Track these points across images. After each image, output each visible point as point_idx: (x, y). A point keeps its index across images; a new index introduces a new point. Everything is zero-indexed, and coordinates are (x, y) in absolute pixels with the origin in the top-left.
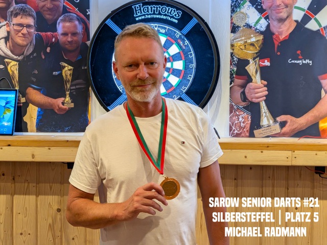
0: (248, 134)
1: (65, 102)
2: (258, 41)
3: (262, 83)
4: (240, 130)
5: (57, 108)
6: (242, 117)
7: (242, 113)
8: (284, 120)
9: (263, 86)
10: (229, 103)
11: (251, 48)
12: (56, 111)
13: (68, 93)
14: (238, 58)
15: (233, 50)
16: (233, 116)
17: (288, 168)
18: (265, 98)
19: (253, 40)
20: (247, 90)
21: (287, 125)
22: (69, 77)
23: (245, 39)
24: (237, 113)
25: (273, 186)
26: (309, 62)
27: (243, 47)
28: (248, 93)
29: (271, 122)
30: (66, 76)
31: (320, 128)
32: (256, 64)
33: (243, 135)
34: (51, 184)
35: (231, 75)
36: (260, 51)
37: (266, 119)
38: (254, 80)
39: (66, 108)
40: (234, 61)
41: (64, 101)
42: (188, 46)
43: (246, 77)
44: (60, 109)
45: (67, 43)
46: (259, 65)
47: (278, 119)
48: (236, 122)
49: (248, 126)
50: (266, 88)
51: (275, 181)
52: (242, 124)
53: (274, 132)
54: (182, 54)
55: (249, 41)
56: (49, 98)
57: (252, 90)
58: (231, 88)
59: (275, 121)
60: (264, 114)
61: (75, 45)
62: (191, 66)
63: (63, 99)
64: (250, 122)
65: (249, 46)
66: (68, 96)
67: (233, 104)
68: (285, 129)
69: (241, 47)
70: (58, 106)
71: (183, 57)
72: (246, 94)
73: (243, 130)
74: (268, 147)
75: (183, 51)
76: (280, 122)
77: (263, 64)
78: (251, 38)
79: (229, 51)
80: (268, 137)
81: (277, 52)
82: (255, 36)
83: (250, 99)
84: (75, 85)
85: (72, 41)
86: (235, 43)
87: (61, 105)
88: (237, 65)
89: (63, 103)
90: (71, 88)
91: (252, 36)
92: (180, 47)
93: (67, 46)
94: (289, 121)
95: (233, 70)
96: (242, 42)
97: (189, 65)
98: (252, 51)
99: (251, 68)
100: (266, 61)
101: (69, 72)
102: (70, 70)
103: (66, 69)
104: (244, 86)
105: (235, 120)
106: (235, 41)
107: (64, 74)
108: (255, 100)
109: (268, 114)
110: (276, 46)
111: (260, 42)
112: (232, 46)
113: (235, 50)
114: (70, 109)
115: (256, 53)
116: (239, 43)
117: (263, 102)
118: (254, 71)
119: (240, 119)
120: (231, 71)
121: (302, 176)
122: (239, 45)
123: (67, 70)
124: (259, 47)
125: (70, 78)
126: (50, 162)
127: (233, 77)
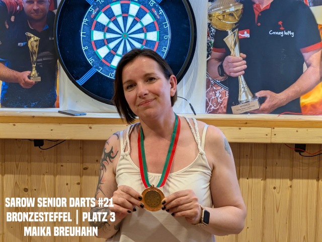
0: (225, 111)
1: (31, 76)
2: (237, 10)
3: (240, 56)
4: (217, 106)
5: (23, 81)
6: (220, 92)
7: (219, 88)
8: (263, 95)
9: (242, 59)
10: (206, 77)
11: (230, 18)
12: (22, 85)
13: (34, 66)
14: (216, 30)
15: (211, 20)
16: (210, 91)
17: (266, 146)
18: (243, 72)
19: (232, 9)
20: (224, 64)
21: (266, 101)
22: (35, 48)
23: (223, 9)
24: (215, 88)
25: (251, 165)
26: (290, 34)
27: (221, 17)
28: (226, 67)
29: (250, 97)
30: (32, 47)
31: (301, 104)
32: (235, 35)
33: (220, 111)
34: (17, 163)
35: (209, 47)
36: (239, 21)
37: (244, 94)
38: (232, 53)
39: (32, 82)
40: (212, 32)
41: (31, 74)
42: (162, 15)
43: (224, 50)
44: (26, 83)
45: (33, 11)
46: (238, 36)
47: (258, 94)
48: (213, 97)
49: (226, 102)
50: (245, 62)
51: (253, 160)
52: (219, 100)
53: (253, 109)
54: (156, 24)
55: (228, 11)
56: (14, 71)
57: (230, 64)
58: (208, 61)
59: (254, 97)
60: (243, 90)
61: (42, 14)
62: (166, 37)
63: (29, 72)
64: (227, 97)
65: (227, 16)
66: (34, 69)
67: (210, 78)
68: (265, 105)
69: (219, 17)
70: (24, 80)
71: (157, 28)
72: (224, 68)
73: (220, 106)
74: (246, 123)
75: (157, 21)
76: (260, 98)
77: (243, 36)
78: (230, 7)
79: (207, 21)
80: (246, 113)
81: (257, 23)
82: (234, 5)
83: (228, 73)
84: (42, 57)
85: (38, 9)
86: (212, 13)
87: (27, 79)
88: (214, 37)
89: (29, 77)
90: (38, 60)
91: (231, 5)
92: (155, 17)
93: (32, 15)
94: (269, 97)
95: (211, 42)
96: (220, 12)
97: (164, 36)
98: (230, 22)
99: (230, 40)
100: (246, 32)
101: (35, 44)
102: (36, 41)
103: (32, 39)
104: (221, 59)
105: (212, 95)
106: (212, 10)
107: (29, 46)
108: (233, 75)
109: (247, 89)
110: (256, 17)
111: (240, 13)
112: (210, 16)
113: (212, 21)
114: (37, 83)
115: (236, 24)
116: (217, 13)
117: (242, 76)
118: (233, 43)
119: (218, 95)
120: (208, 44)
121: (281, 154)
122: (217, 14)
123: (33, 41)
124: (238, 17)
125: (36, 50)
126: (16, 139)
127: (211, 50)
